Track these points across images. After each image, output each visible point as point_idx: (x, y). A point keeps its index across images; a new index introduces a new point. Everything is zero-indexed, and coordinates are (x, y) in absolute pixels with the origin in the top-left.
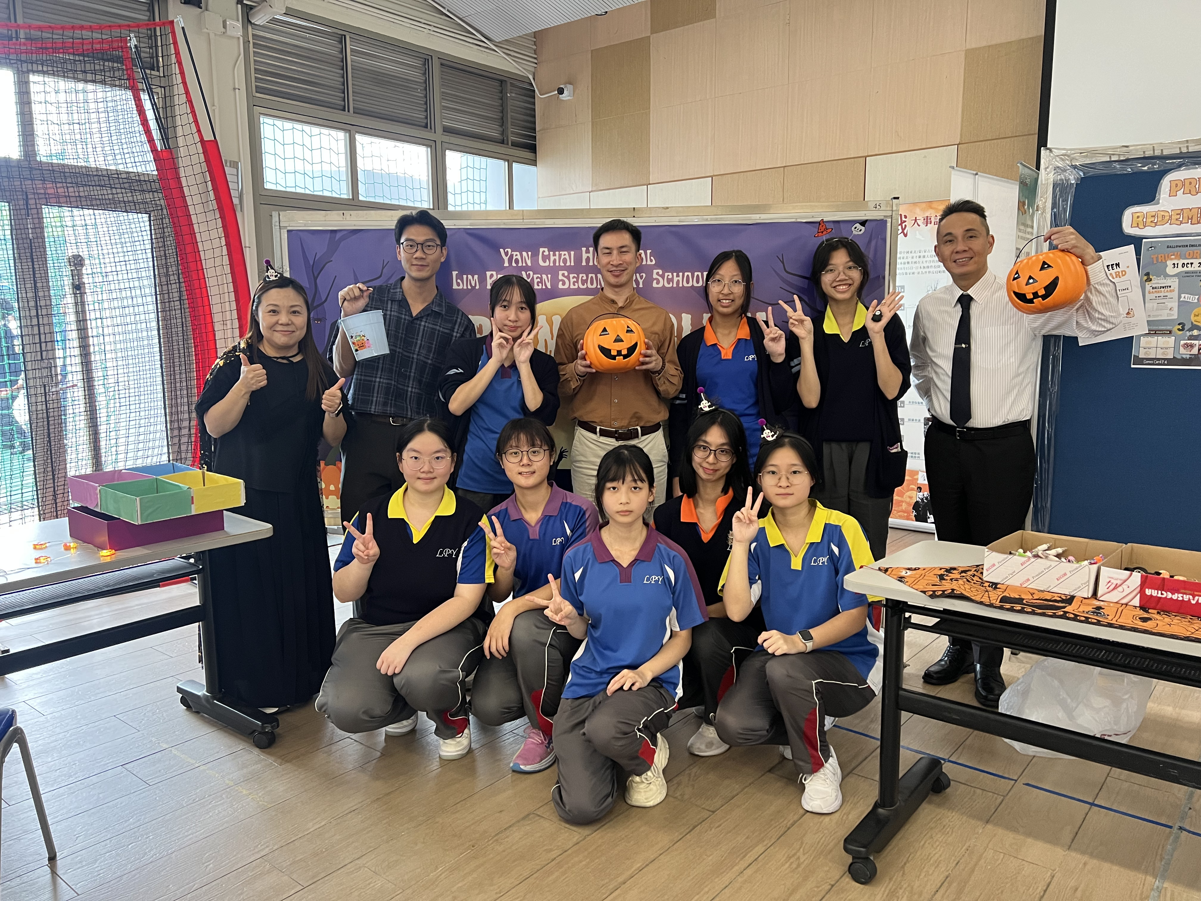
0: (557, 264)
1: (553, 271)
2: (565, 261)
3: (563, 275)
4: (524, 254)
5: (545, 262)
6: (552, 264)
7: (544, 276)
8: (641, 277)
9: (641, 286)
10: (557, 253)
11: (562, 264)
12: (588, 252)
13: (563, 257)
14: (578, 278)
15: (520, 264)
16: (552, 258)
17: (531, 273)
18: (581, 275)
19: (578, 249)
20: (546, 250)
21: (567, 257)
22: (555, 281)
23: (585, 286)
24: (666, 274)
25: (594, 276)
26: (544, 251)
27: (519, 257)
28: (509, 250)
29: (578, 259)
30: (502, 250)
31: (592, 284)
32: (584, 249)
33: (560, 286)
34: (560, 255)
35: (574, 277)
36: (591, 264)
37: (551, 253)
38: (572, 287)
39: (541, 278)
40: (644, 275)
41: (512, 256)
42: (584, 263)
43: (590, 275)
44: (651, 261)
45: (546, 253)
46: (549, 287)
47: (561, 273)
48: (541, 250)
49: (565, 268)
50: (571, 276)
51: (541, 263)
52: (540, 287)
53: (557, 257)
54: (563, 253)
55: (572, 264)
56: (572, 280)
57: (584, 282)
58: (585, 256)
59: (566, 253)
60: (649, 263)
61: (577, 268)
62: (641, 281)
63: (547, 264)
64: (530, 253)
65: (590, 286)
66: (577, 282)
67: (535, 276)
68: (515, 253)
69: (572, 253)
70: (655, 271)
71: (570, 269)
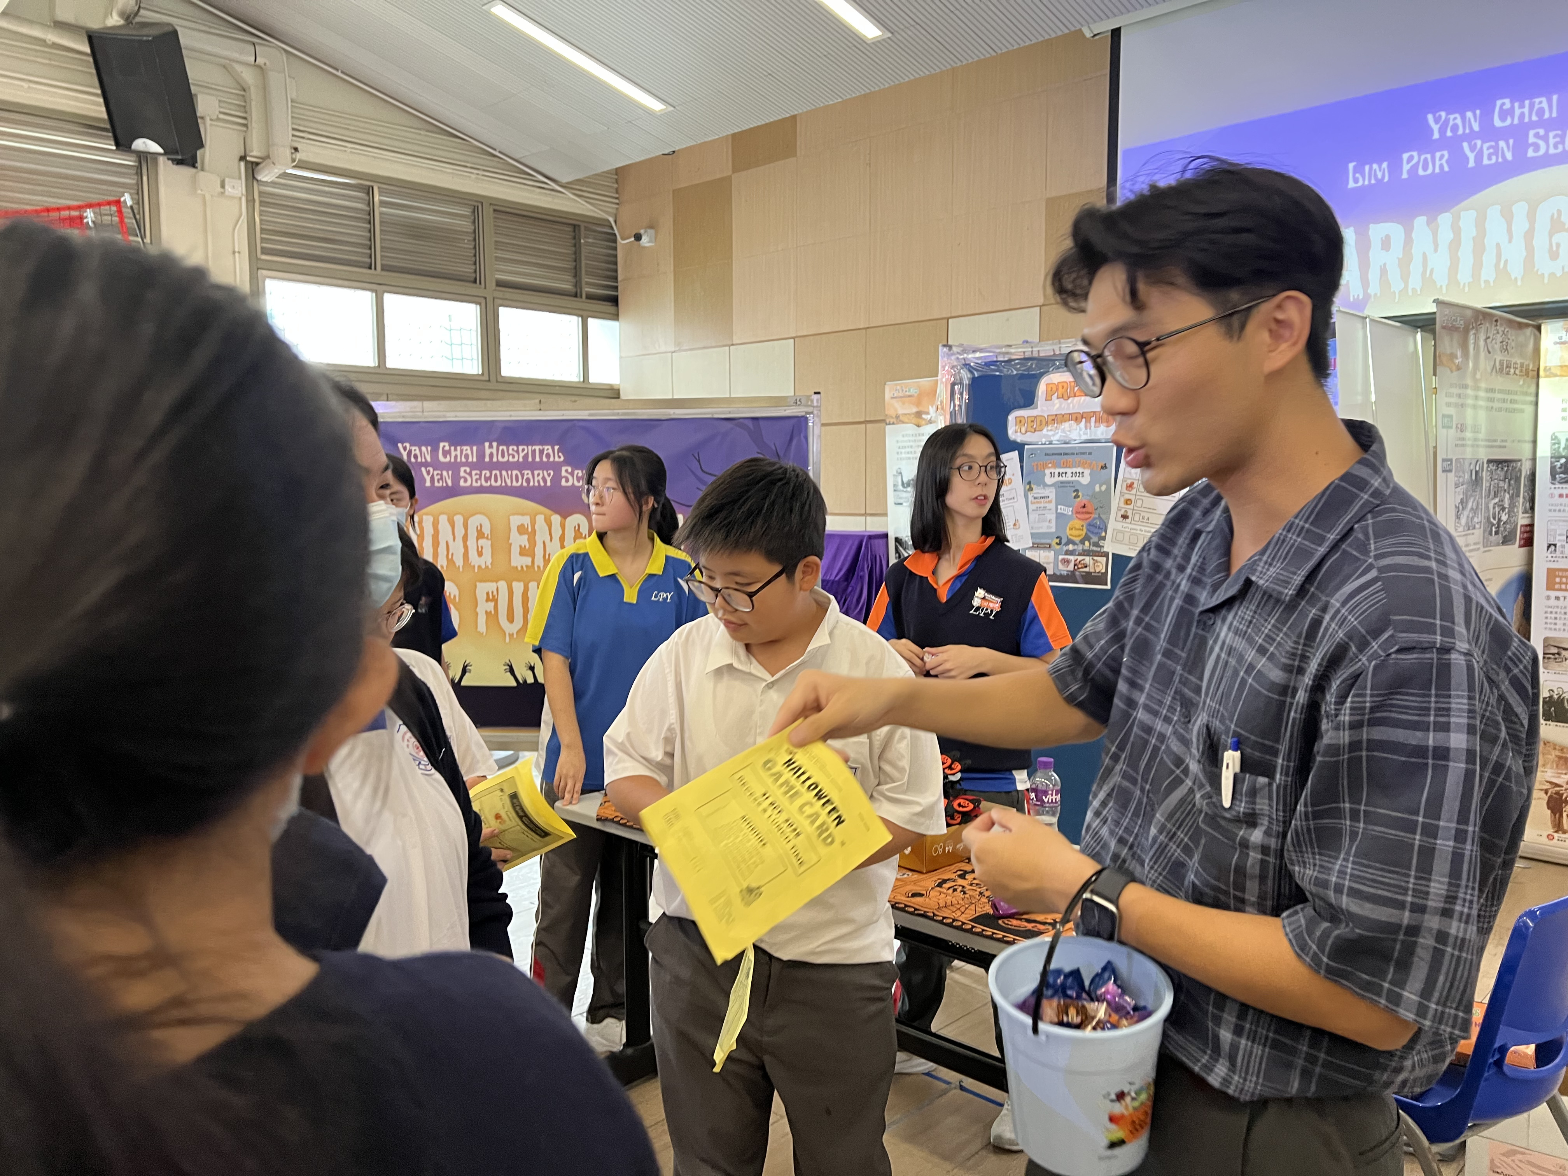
0: (459, 460)
1: (454, 467)
2: (467, 456)
3: (465, 471)
4: (424, 448)
5: (445, 457)
6: (453, 460)
7: (445, 473)
8: (549, 475)
9: (549, 484)
10: (459, 448)
11: (464, 460)
12: (491, 447)
13: (464, 453)
14: (480, 475)
15: (419, 460)
16: (453, 454)
17: (431, 469)
18: (484, 472)
19: (480, 444)
20: (447, 444)
21: (469, 452)
22: (456, 478)
23: (489, 484)
24: (576, 472)
25: (498, 473)
26: (444, 446)
27: (418, 452)
28: (408, 445)
29: (481, 455)
30: (400, 445)
31: (496, 481)
32: (487, 444)
33: (462, 483)
34: (462, 451)
35: (476, 474)
36: (495, 459)
37: (453, 448)
38: (474, 484)
39: (442, 475)
40: (552, 473)
41: (410, 451)
42: (487, 459)
43: (494, 472)
44: (559, 457)
45: (447, 448)
46: (450, 484)
47: (462, 469)
48: (442, 444)
49: (466, 464)
50: (474, 472)
51: (441, 458)
52: (441, 484)
53: (458, 453)
54: (465, 448)
55: (475, 460)
56: (474, 478)
57: (487, 479)
58: (488, 452)
59: (468, 448)
60: (557, 459)
61: (480, 465)
62: (549, 479)
63: (448, 459)
64: (429, 448)
65: (493, 483)
66: (480, 479)
67: (435, 473)
68: (413, 448)
69: (475, 448)
70: (564, 469)
71: (473, 466)
